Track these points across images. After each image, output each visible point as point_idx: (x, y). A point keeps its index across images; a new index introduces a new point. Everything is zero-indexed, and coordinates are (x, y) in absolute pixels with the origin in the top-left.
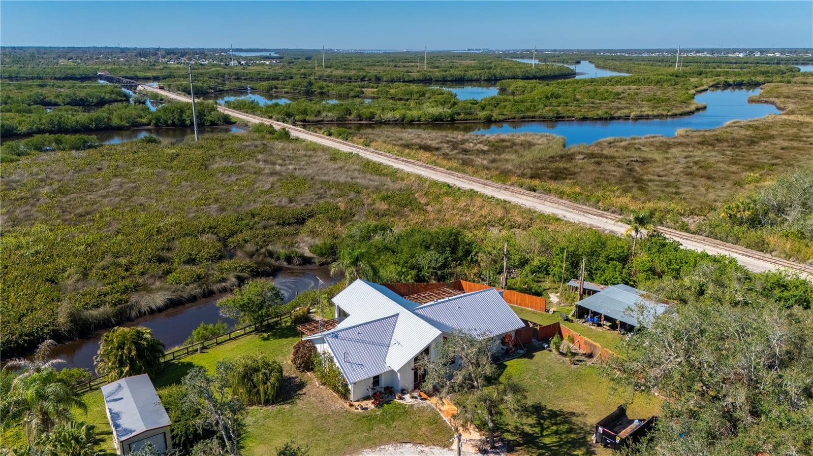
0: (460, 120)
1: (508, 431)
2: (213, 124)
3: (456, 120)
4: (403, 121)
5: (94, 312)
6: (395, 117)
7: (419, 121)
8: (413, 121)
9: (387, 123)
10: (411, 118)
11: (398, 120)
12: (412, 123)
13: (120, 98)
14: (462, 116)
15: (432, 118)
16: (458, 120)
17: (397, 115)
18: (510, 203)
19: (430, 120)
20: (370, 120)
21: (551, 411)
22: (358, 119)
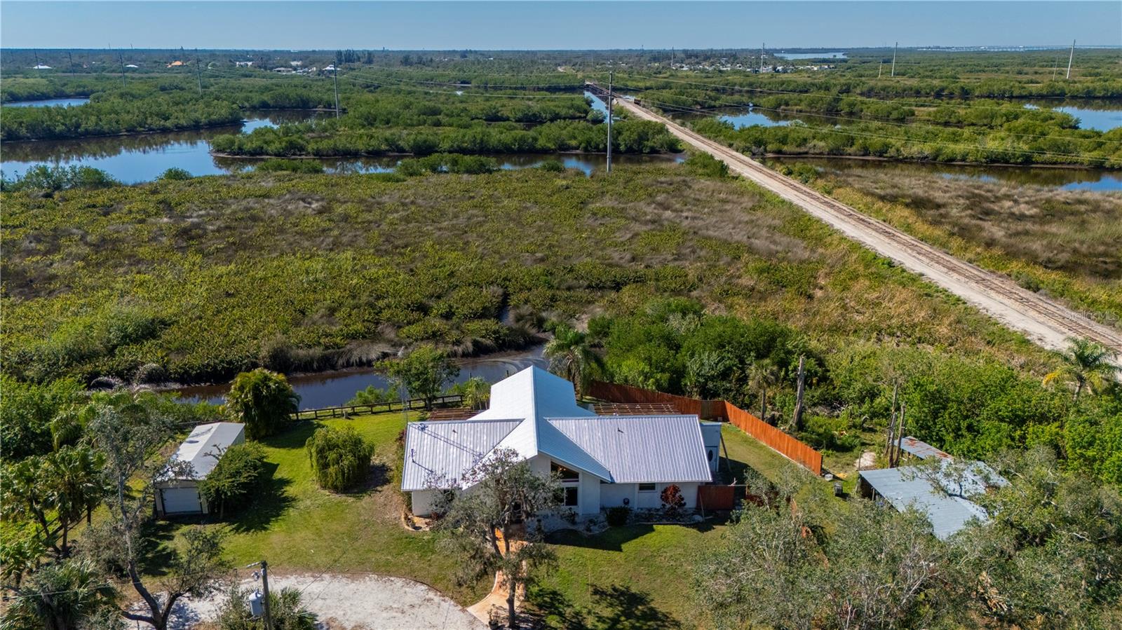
0: (1042, 163)
1: (561, 614)
2: (653, 151)
3: (1033, 163)
4: (935, 159)
5: (302, 352)
6: (922, 153)
7: (963, 160)
8: (953, 160)
9: (907, 161)
10: (951, 155)
11: (927, 157)
12: (950, 163)
13: (578, 115)
14: (1048, 156)
15: (987, 157)
16: (1037, 163)
17: (928, 149)
18: (964, 303)
19: (984, 160)
20: (880, 156)
21: (652, 609)
22: (862, 153)
